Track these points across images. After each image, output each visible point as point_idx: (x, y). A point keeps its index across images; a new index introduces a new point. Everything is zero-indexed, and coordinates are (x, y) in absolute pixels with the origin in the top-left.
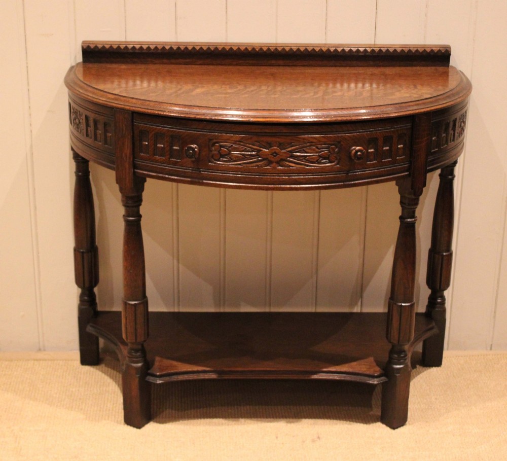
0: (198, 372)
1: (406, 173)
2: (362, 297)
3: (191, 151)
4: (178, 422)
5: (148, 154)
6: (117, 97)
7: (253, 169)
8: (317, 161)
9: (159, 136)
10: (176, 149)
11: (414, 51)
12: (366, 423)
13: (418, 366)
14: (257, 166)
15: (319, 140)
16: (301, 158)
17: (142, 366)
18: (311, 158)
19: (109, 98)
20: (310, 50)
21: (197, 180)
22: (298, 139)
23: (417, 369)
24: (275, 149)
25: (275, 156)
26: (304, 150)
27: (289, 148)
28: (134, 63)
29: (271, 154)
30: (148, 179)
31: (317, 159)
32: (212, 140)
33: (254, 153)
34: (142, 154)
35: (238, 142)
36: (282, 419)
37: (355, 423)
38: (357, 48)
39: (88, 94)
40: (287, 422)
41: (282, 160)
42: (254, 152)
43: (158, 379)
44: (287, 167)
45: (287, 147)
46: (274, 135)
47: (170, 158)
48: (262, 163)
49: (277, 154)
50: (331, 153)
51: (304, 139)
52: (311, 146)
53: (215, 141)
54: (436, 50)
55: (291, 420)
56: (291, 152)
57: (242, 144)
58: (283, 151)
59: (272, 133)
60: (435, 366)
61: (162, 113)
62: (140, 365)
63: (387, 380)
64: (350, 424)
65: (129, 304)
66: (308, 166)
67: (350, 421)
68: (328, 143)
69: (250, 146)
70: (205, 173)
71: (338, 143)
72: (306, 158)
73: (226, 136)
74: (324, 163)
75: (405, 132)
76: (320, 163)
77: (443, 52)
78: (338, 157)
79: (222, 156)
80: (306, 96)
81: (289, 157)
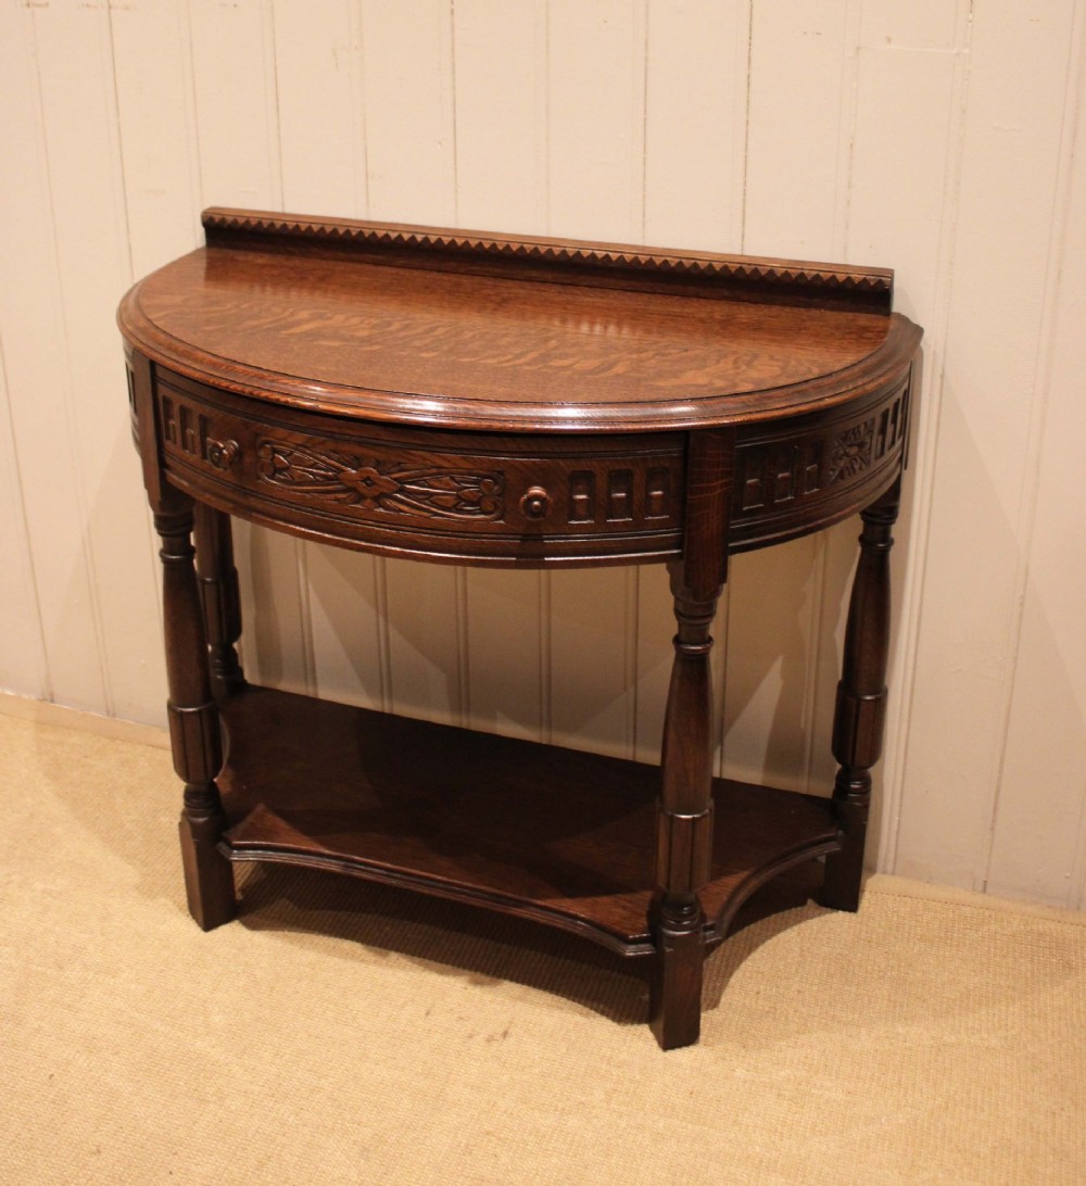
1: (675, 551)
3: (218, 455)
4: (280, 933)
5: (176, 443)
7: (328, 504)
8: (455, 506)
9: (187, 414)
10: (211, 444)
11: (809, 278)
12: (619, 1022)
14: (336, 500)
15: (455, 464)
16: (421, 497)
17: (205, 822)
18: (440, 500)
22: (412, 457)
23: (805, 908)
24: (368, 472)
25: (369, 485)
26: (425, 480)
27: (394, 473)
29: (363, 481)
31: (455, 502)
32: (260, 435)
33: (332, 474)
34: (170, 443)
35: (301, 448)
37: (597, 1015)
38: (694, 261)
41: (384, 495)
42: (333, 471)
43: (234, 852)
44: (393, 510)
45: (392, 470)
46: (364, 442)
48: (346, 496)
49: (373, 483)
50: (484, 494)
52: (440, 474)
53: (264, 438)
54: (857, 277)
56: (401, 481)
57: (308, 452)
58: (385, 477)
60: (844, 910)
62: (201, 820)
63: (653, 953)
64: (587, 1016)
66: (437, 514)
68: (477, 472)
69: (323, 457)
70: (252, 499)
71: (498, 475)
72: (432, 499)
73: (281, 432)
74: (469, 512)
75: (667, 465)
76: (460, 511)
77: (872, 283)
78: (499, 504)
79: (277, 470)
80: (490, 361)
81: (398, 492)
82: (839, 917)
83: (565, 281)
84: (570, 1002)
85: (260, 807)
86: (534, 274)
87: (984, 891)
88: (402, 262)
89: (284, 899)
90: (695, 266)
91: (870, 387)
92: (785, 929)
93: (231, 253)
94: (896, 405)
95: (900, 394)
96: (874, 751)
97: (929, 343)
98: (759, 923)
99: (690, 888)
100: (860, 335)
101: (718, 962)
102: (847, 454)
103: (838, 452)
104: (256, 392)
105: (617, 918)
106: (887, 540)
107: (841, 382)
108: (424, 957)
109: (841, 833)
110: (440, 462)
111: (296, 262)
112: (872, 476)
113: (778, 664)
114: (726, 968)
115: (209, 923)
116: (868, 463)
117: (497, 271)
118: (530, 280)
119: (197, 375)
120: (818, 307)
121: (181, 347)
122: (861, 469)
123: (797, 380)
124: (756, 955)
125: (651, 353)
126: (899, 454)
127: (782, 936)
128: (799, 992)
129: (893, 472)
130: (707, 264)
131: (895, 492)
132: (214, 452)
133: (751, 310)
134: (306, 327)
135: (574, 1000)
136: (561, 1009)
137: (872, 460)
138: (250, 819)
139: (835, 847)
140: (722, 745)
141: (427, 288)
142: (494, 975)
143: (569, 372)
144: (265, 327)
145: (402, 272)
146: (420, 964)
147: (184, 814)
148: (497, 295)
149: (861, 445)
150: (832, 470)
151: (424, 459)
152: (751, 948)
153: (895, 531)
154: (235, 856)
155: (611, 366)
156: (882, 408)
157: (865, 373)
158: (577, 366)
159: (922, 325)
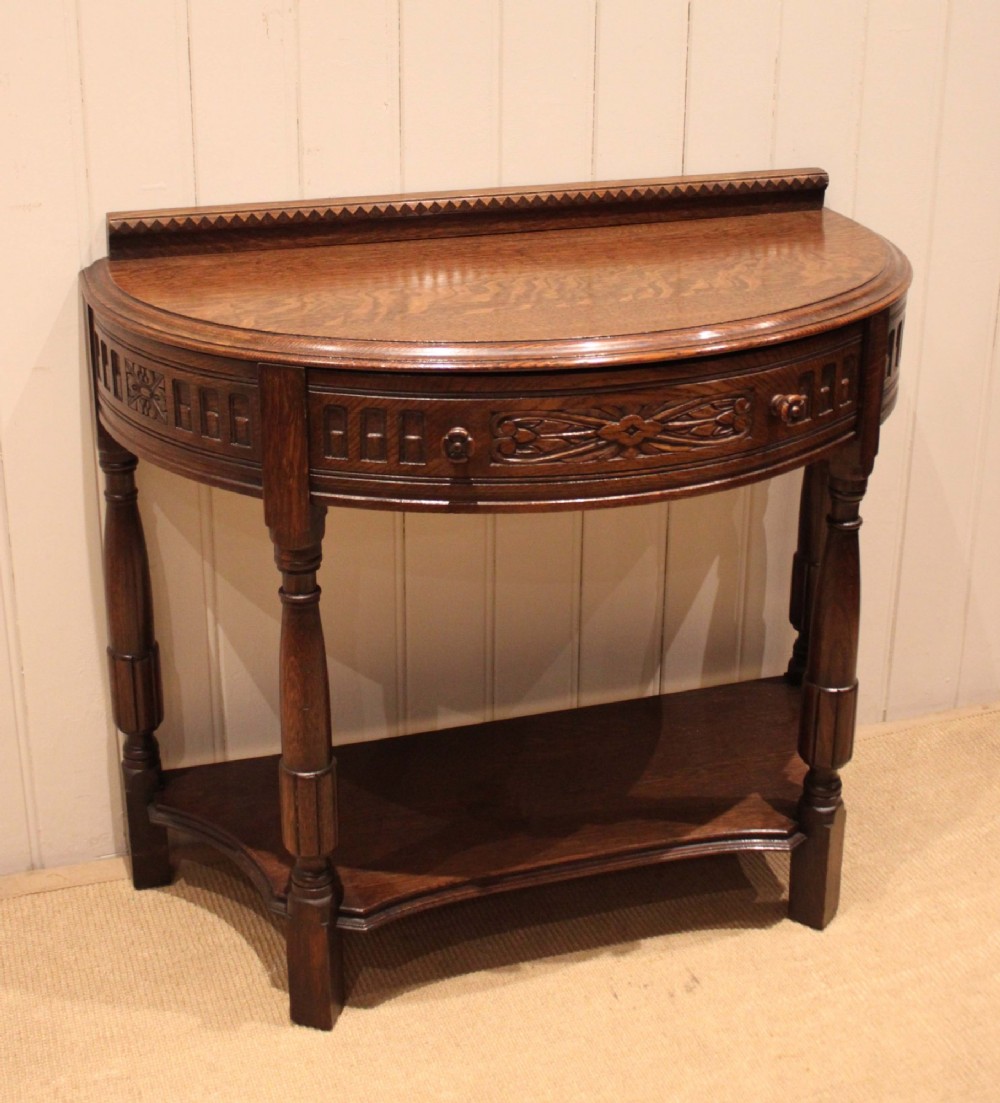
0: (439, 890)
1: (852, 434)
2: (661, 661)
3: (458, 444)
5: (346, 455)
6: (257, 335)
7: (587, 466)
8: (712, 434)
9: (372, 416)
10: (413, 441)
14: (596, 458)
15: (717, 390)
16: (683, 432)
17: (332, 899)
18: (702, 429)
19: (238, 340)
20: (573, 197)
21: (463, 502)
22: (678, 393)
24: (631, 419)
25: (631, 434)
26: (687, 414)
27: (656, 414)
28: (220, 251)
29: (626, 431)
30: (331, 509)
31: (712, 429)
32: (498, 412)
33: (589, 432)
34: (330, 458)
35: (556, 413)
36: (601, 949)
39: (179, 333)
40: (616, 954)
41: (647, 440)
42: (590, 429)
43: (362, 921)
44: (655, 453)
45: (656, 411)
46: (630, 389)
47: (400, 460)
48: (606, 451)
49: (636, 429)
50: (737, 414)
51: (688, 391)
52: (701, 403)
53: (504, 414)
55: (620, 947)
56: (664, 421)
57: (563, 415)
58: (647, 421)
59: (627, 385)
61: (383, 365)
62: (326, 900)
63: (805, 838)
65: (303, 779)
66: (695, 446)
67: (731, 928)
68: (733, 393)
69: (582, 418)
70: (481, 487)
71: (750, 391)
72: (693, 431)
74: (723, 436)
75: (853, 352)
76: (717, 437)
77: (815, 181)
78: (748, 420)
79: (518, 446)
81: (660, 433)
83: (534, 228)
110: (701, 391)
113: (716, 561)
154: (366, 925)
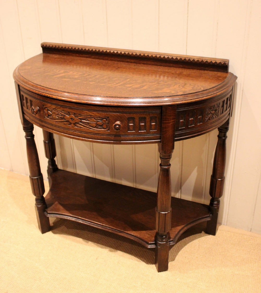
4: (61, 235)
7: (62, 125)
8: (96, 126)
9: (27, 99)
11: (204, 62)
12: (147, 263)
13: (203, 232)
14: (64, 124)
15: (95, 114)
16: (86, 124)
17: (41, 207)
18: (92, 124)
22: (83, 112)
23: (201, 234)
24: (72, 116)
26: (87, 119)
29: (71, 119)
31: (96, 125)
32: (44, 106)
34: (24, 107)
35: (54, 109)
36: (107, 247)
37: (142, 261)
38: (172, 57)
41: (76, 123)
42: (63, 116)
43: (48, 215)
44: (79, 127)
45: (79, 116)
48: (67, 123)
49: (74, 120)
50: (104, 123)
52: (91, 117)
54: (218, 62)
55: (112, 249)
56: (81, 119)
57: (56, 110)
58: (76, 118)
59: (69, 107)
60: (212, 235)
62: (40, 206)
63: (155, 247)
64: (139, 261)
66: (91, 129)
67: (140, 259)
68: (101, 117)
69: (60, 112)
70: (44, 123)
71: (107, 118)
72: (89, 124)
73: (49, 105)
74: (100, 128)
75: (156, 116)
76: (97, 128)
77: (222, 63)
78: (108, 126)
79: (49, 115)
80: (108, 85)
81: (80, 122)
82: (211, 236)
84: (135, 257)
85: (56, 203)
86: (129, 60)
87: (251, 231)
88: (93, 57)
89: (64, 226)
90: (172, 58)
91: (218, 94)
92: (195, 239)
93: (48, 54)
94: (227, 99)
95: (229, 96)
96: (221, 194)
97: (239, 81)
98: (188, 238)
99: (165, 231)
100: (218, 78)
101: (176, 248)
102: (211, 113)
103: (208, 112)
104: (42, 94)
105: (146, 237)
106: (225, 136)
107: (210, 92)
108: (98, 243)
109: (211, 215)
110: (91, 114)
111: (65, 57)
112: (219, 119)
114: (178, 250)
115: (43, 231)
116: (218, 116)
117: (118, 59)
118: (127, 62)
119: (28, 89)
120: (207, 70)
121: (25, 80)
122: (215, 117)
123: (196, 91)
124: (186, 247)
125: (156, 83)
126: (229, 112)
127: (194, 241)
128: (197, 257)
129: (226, 118)
130: (176, 57)
131: (227, 123)
132: (32, 110)
133: (188, 71)
134: (61, 75)
135: (136, 257)
136: (132, 259)
137: (219, 115)
138: (53, 206)
139: (209, 219)
140: (181, 189)
141: (98, 64)
142: (116, 249)
143: (130, 88)
144: (50, 75)
145: (93, 60)
146: (97, 245)
147: (35, 204)
148: (117, 66)
149: (216, 110)
150: (206, 118)
151: (87, 113)
152: (185, 244)
153: (228, 134)
154: (48, 216)
155: (143, 86)
156: (223, 100)
157: (217, 89)
158: (133, 87)
159: (237, 76)
